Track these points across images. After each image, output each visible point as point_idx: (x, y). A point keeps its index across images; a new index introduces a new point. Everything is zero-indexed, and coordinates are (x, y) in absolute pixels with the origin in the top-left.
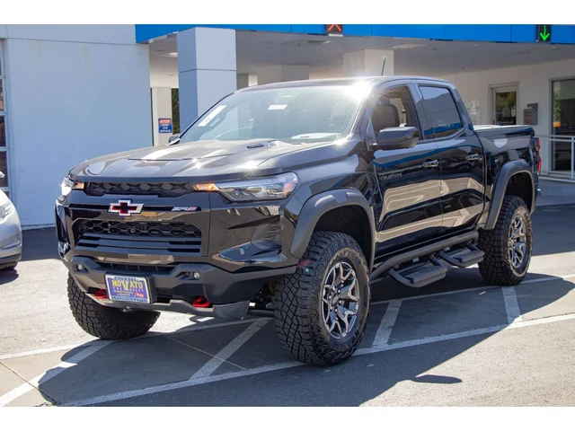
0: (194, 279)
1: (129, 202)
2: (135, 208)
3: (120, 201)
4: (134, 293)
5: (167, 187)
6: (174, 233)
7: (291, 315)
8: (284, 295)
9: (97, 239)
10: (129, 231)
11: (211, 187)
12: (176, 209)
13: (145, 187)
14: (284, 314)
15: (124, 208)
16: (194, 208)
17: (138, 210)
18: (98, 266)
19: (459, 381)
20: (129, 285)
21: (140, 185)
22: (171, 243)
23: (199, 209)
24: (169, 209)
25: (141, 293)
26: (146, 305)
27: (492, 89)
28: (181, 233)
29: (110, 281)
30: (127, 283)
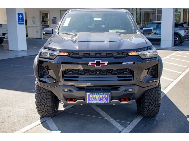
0: (130, 91)
1: (101, 61)
2: (104, 63)
3: (96, 61)
4: (101, 99)
5: (115, 54)
6: (119, 73)
7: (153, 101)
8: (150, 94)
10: (96, 73)
11: (134, 54)
12: (125, 63)
13: (104, 54)
14: (150, 101)
15: (98, 64)
16: (132, 63)
17: (106, 64)
18: (78, 89)
21: (101, 53)
22: (118, 77)
23: (134, 63)
24: (121, 63)
25: (105, 99)
26: (108, 103)
27: (40, 12)
28: (122, 73)
29: (89, 95)
30: (98, 95)
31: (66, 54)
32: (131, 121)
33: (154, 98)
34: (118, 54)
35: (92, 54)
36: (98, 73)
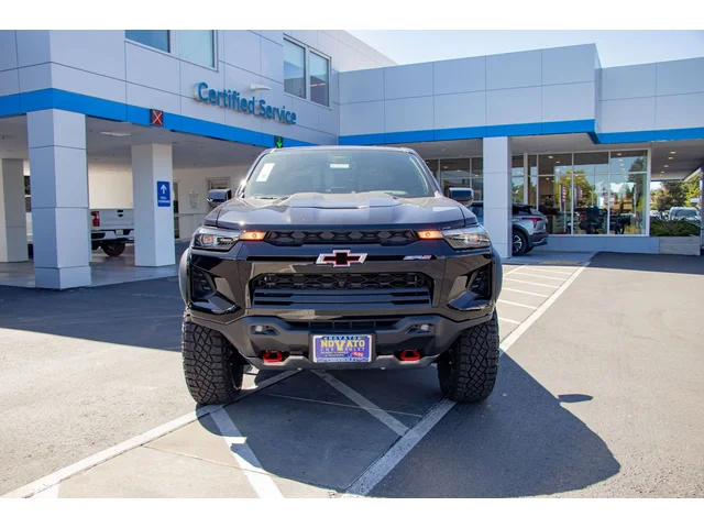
0: (423, 332)
1: (348, 251)
2: (357, 258)
3: (335, 252)
4: (350, 352)
5: (384, 235)
6: (394, 284)
7: (480, 358)
8: (473, 340)
9: (289, 295)
10: (337, 285)
11: (433, 234)
12: (409, 258)
13: (356, 236)
14: (473, 358)
15: (342, 258)
16: (429, 257)
17: (362, 260)
18: (289, 326)
19: (589, 398)
20: (346, 344)
21: (350, 233)
22: (394, 294)
23: (433, 258)
24: (401, 258)
25: (361, 351)
26: (367, 363)
27: (209, 181)
28: (404, 284)
29: (318, 341)
30: (343, 342)
31: (259, 236)
32: (425, 413)
33: (483, 352)
34: (393, 234)
35: (327, 235)
36: (341, 283)
